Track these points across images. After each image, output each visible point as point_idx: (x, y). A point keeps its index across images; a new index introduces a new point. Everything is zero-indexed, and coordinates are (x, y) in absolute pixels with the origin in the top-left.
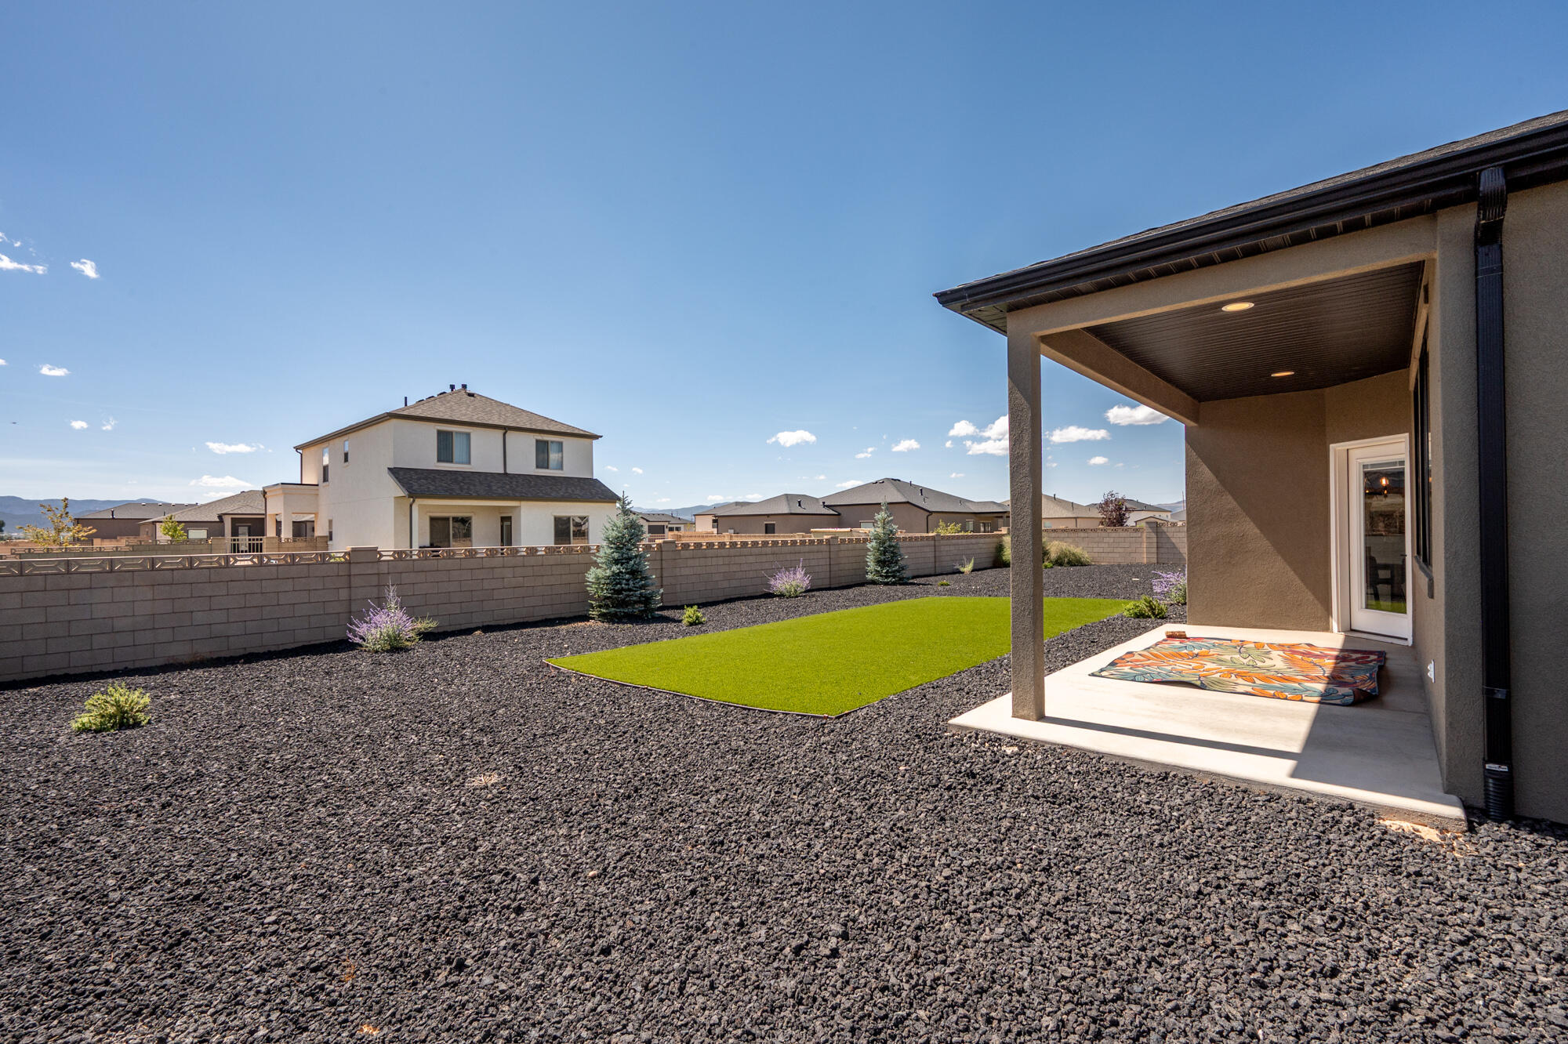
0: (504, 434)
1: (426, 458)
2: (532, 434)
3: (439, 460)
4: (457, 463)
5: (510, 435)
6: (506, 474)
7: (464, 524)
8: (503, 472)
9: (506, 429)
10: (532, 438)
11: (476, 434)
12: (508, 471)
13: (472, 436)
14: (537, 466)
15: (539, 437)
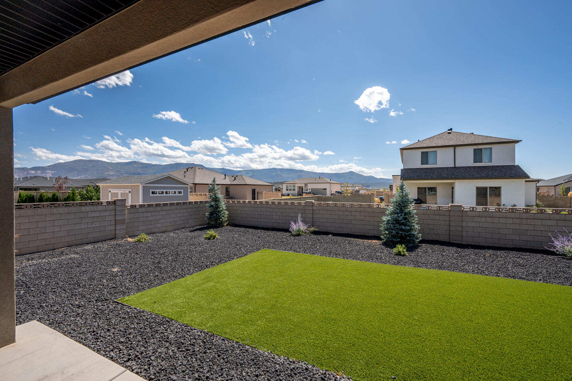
0: (455, 149)
1: (417, 163)
2: (471, 146)
3: (422, 164)
4: (430, 164)
5: (458, 149)
6: (455, 167)
7: (433, 189)
8: (453, 166)
9: (455, 146)
10: (471, 149)
11: (439, 151)
12: (456, 166)
13: (438, 152)
14: (474, 162)
15: (476, 147)
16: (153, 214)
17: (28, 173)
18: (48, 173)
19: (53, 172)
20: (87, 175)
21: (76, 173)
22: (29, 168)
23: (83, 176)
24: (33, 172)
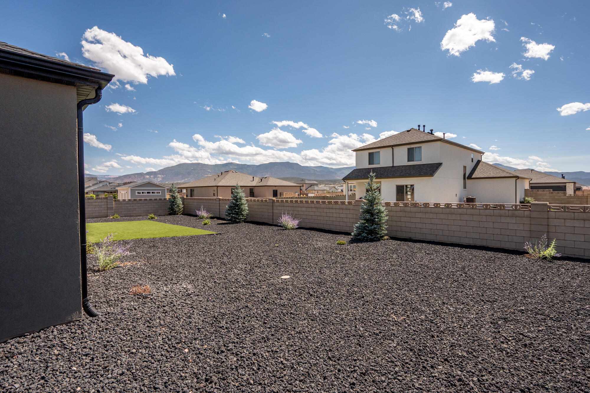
0: (392, 149)
1: (365, 164)
3: (369, 164)
4: (375, 164)
5: (395, 149)
6: (393, 166)
9: (392, 146)
10: (405, 148)
13: (381, 152)
14: (408, 161)
15: (409, 146)
16: (132, 205)
17: (144, 178)
18: (159, 177)
19: (163, 176)
20: (190, 178)
21: (181, 176)
22: (145, 173)
23: (186, 179)
24: (148, 177)
